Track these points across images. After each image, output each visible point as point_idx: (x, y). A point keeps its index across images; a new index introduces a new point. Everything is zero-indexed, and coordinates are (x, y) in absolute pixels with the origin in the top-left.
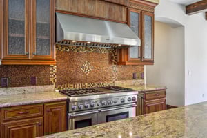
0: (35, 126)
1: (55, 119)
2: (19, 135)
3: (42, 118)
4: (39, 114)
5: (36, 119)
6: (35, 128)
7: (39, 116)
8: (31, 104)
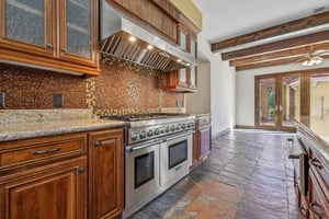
0: (72, 174)
1: (108, 157)
2: (35, 198)
3: (85, 157)
4: (80, 151)
5: (74, 160)
6: (72, 178)
7: (80, 155)
8: (63, 134)
